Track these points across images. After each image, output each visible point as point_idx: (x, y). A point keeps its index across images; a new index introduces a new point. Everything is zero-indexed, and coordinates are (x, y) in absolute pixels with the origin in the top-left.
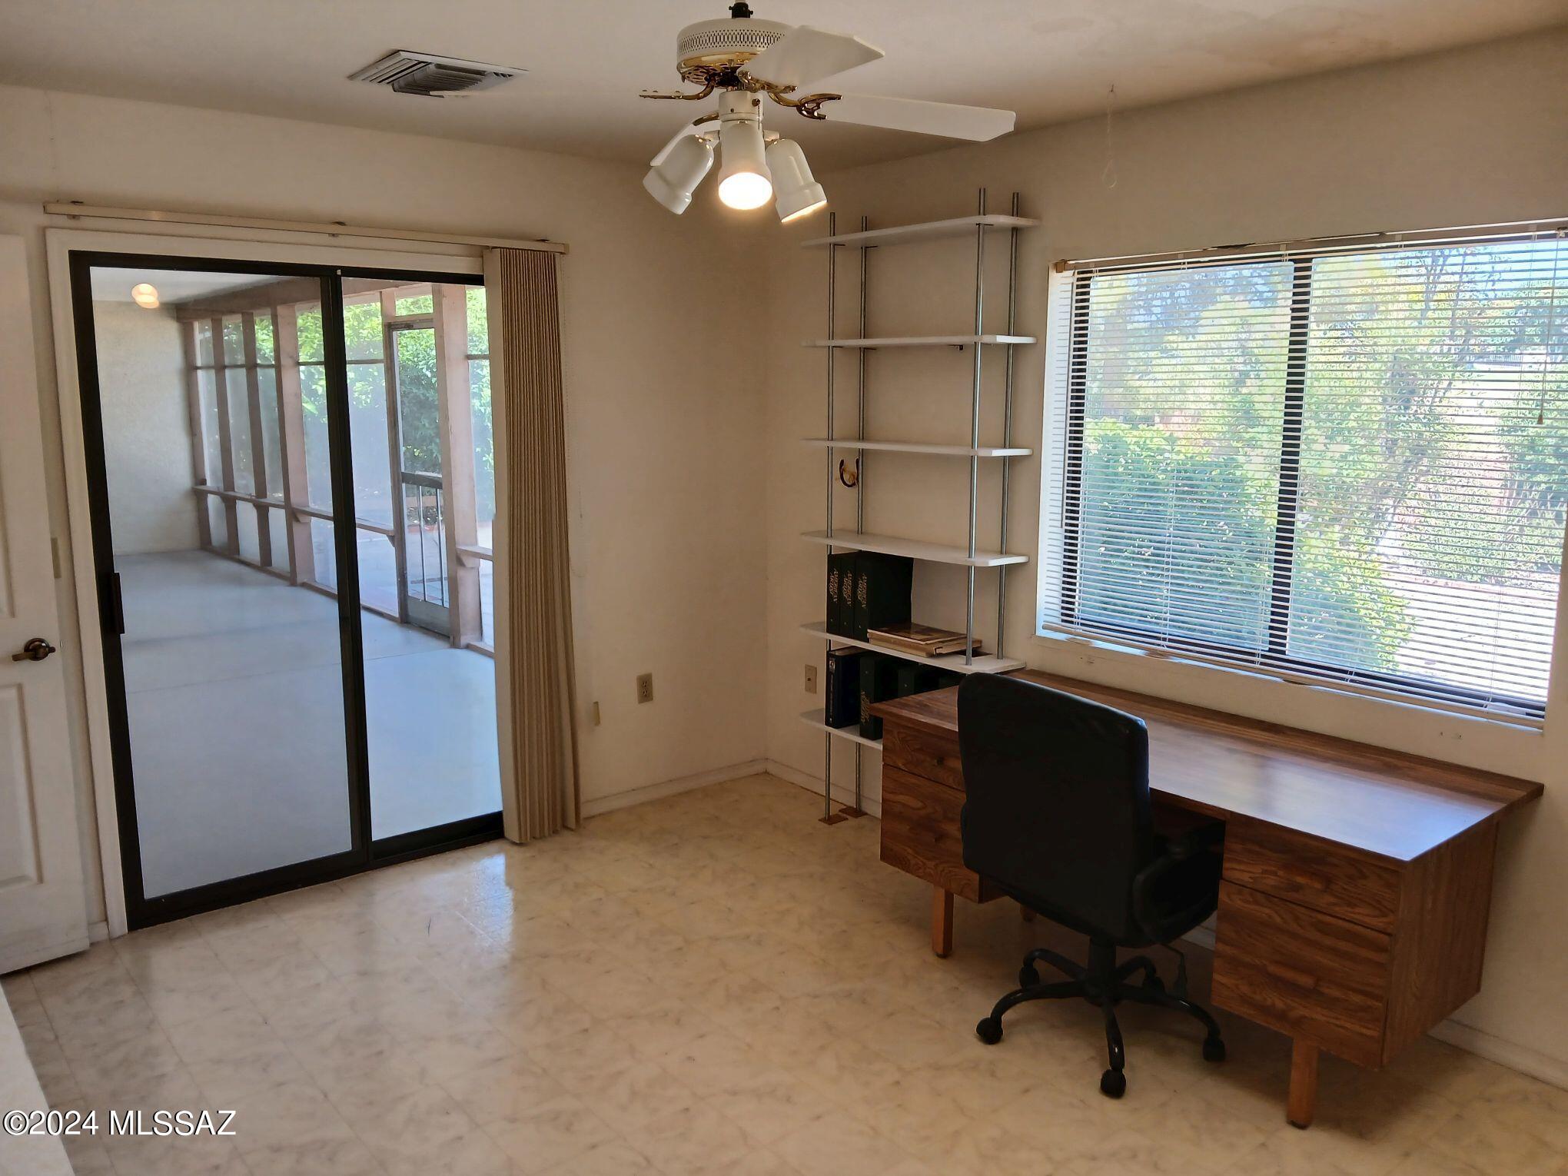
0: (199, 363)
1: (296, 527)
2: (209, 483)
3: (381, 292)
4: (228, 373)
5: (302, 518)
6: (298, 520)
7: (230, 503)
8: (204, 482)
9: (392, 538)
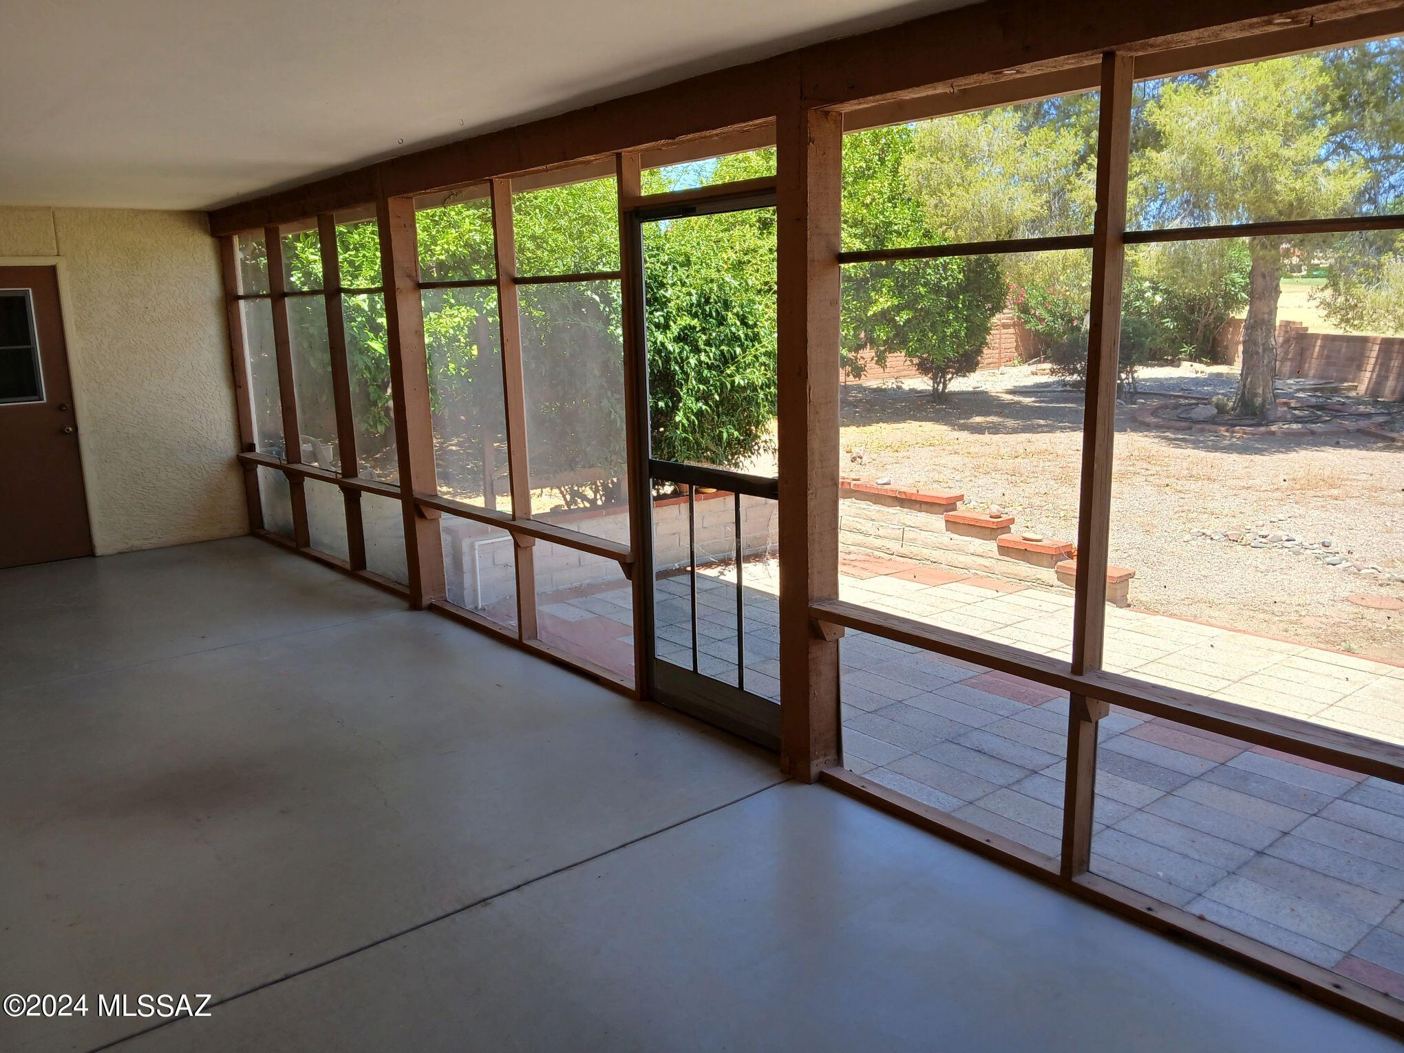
0: (241, 292)
1: (420, 526)
2: (258, 450)
3: (619, 156)
4: (288, 302)
5: (430, 513)
6: (422, 516)
7: (295, 480)
8: (252, 447)
9: (628, 568)
